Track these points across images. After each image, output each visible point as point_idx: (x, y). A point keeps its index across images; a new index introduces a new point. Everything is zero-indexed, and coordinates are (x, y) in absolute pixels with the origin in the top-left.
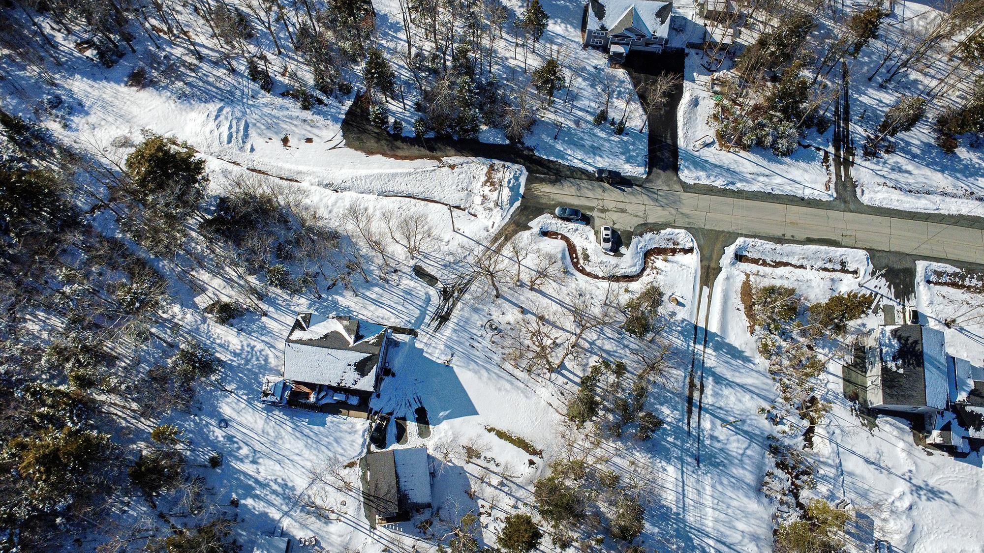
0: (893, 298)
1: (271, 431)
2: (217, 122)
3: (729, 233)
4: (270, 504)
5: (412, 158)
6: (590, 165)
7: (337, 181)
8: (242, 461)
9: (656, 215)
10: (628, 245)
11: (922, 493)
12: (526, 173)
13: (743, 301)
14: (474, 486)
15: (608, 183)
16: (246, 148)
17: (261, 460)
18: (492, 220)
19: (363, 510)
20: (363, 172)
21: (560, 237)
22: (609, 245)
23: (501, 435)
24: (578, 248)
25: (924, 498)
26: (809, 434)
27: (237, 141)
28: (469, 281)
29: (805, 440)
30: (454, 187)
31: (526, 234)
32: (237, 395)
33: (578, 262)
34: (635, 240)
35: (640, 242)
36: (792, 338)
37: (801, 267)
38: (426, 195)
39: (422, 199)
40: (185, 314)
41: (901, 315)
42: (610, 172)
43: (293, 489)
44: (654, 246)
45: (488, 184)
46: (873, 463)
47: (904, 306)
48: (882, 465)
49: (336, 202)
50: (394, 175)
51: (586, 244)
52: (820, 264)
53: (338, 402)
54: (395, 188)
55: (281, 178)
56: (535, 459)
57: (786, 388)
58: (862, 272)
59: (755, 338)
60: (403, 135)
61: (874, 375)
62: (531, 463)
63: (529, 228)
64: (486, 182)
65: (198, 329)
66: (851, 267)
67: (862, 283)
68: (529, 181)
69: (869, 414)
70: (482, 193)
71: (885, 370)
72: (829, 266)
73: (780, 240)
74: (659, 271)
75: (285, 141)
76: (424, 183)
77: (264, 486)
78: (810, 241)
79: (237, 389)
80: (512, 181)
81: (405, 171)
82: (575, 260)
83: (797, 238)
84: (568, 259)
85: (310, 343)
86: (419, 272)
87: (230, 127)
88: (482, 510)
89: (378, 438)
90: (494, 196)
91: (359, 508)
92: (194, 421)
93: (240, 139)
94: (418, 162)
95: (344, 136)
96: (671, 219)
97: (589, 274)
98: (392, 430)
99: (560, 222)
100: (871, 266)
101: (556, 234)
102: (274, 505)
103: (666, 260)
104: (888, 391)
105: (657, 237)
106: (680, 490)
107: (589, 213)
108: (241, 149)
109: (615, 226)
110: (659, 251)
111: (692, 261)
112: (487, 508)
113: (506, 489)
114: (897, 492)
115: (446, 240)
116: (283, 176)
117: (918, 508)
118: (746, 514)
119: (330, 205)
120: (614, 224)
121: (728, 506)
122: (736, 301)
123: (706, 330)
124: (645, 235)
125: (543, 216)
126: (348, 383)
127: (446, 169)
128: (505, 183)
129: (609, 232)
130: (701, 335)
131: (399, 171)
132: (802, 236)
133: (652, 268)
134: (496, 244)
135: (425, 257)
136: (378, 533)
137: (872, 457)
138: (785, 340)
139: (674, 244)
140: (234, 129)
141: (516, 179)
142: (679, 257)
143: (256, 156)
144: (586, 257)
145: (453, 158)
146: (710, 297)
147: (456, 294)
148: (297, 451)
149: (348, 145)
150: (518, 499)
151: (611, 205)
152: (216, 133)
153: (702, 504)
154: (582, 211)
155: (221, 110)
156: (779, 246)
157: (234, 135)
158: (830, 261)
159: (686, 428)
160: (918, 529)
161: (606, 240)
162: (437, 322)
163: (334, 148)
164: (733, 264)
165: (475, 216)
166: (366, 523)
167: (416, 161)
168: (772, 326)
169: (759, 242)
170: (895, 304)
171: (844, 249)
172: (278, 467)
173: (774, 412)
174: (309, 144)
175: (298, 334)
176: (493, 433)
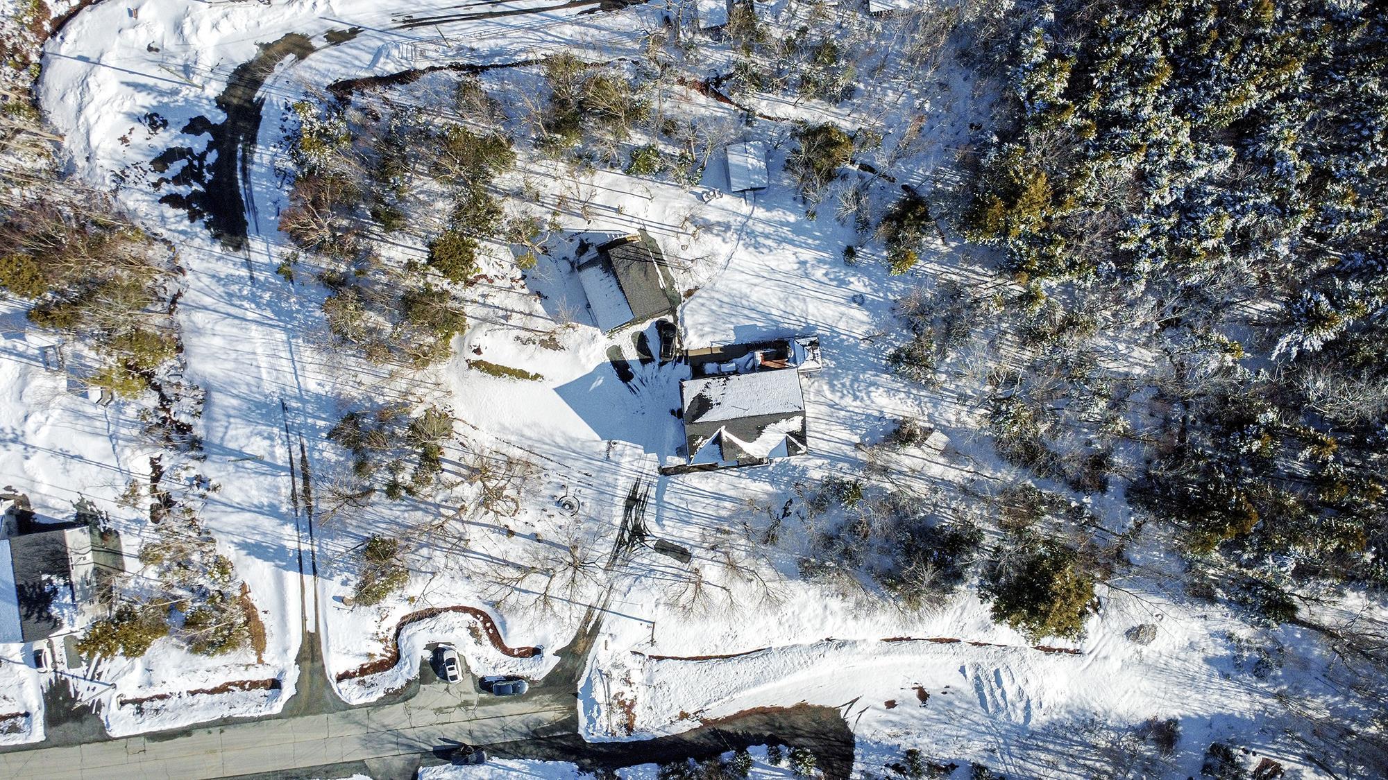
0: (70, 679)
1: (796, 303)
2: (1025, 698)
3: (294, 716)
4: (767, 222)
5: (742, 715)
6: (497, 766)
7: (831, 653)
8: (819, 261)
9: (394, 715)
10: (423, 663)
11: (11, 436)
12: (581, 732)
13: (261, 625)
14: (538, 307)
15: (466, 746)
16: (973, 671)
17: (796, 266)
18: (610, 653)
19: (661, 246)
20: (802, 676)
21: (516, 653)
22: (446, 656)
23: (522, 375)
24: (489, 642)
25: (8, 430)
26: (157, 474)
27: (987, 677)
28: (615, 558)
29: (160, 467)
30: (672, 687)
31: (562, 643)
32: (855, 338)
33: (484, 623)
34: (416, 673)
35: (409, 673)
36: (192, 591)
37: (193, 693)
38: (705, 665)
39: (711, 658)
40: (958, 420)
41: (58, 658)
42: (466, 762)
43: (746, 246)
44: (389, 672)
45: (628, 703)
46: (73, 457)
47: (55, 671)
48: (62, 458)
49: (823, 623)
50: (757, 683)
51: (479, 650)
52: (170, 703)
53: (728, 361)
54: (751, 664)
55: (909, 639)
56: (475, 357)
57: (192, 524)
58: (114, 704)
59: (239, 580)
60: (764, 746)
61: (83, 564)
62: (478, 351)
63: (557, 653)
64: (631, 706)
65: (935, 406)
66: (130, 708)
67: (111, 690)
68: (574, 721)
69: (85, 518)
70: (634, 687)
71: (65, 572)
72: (158, 704)
73: (226, 722)
74: (376, 637)
75: (923, 696)
76: (714, 683)
77: (782, 240)
78: (186, 732)
79: (858, 344)
80: (595, 714)
81: (745, 693)
82: (488, 625)
83: (203, 732)
84: (497, 624)
85: (775, 418)
86: (683, 554)
87: (1003, 694)
88: (522, 282)
89: (667, 331)
90: (615, 687)
91: (665, 247)
92: (894, 293)
93: (985, 682)
94: (732, 710)
95: (844, 723)
96: (374, 715)
97: (465, 610)
98: (654, 345)
99: (519, 673)
100: (103, 717)
101: (522, 655)
102: (763, 222)
103: (370, 655)
104: (59, 547)
105: (387, 685)
106: (298, 365)
107: (484, 695)
108: (977, 667)
109: (444, 685)
110: (381, 667)
111: (335, 662)
112: (517, 286)
113: (501, 313)
114: (45, 431)
115: (661, 607)
116: (908, 643)
117: (18, 420)
118: (214, 357)
119: (829, 617)
120: (447, 689)
121: (236, 360)
122: (269, 622)
123: (301, 571)
124: (404, 683)
125: (544, 675)
126: (716, 384)
127: (691, 710)
128: (604, 708)
129: (450, 673)
130: (307, 564)
131: (753, 691)
132: (197, 735)
133: (386, 640)
134: (595, 618)
135: (680, 576)
136: (634, 225)
137: (76, 465)
138: (201, 586)
139: (364, 681)
140: (998, 693)
141: (591, 720)
142: (353, 665)
143: (955, 663)
144: (474, 632)
145: (686, 729)
146: (304, 619)
147: (626, 535)
148: (757, 289)
149: (835, 712)
150: (484, 305)
151: (458, 715)
152: (1019, 681)
153: (268, 356)
154: (492, 696)
155: (1028, 717)
156: (226, 715)
157: (994, 685)
158: (157, 710)
159: (305, 441)
160: (16, 395)
161: (452, 661)
162: (639, 491)
163: (853, 702)
164: (281, 673)
165: (635, 653)
166: (653, 233)
167: (735, 711)
168: (218, 600)
169: (253, 713)
170: (67, 671)
171: (140, 732)
172: (773, 264)
173: (202, 491)
174: (890, 699)
175: (795, 424)
176: (532, 373)
